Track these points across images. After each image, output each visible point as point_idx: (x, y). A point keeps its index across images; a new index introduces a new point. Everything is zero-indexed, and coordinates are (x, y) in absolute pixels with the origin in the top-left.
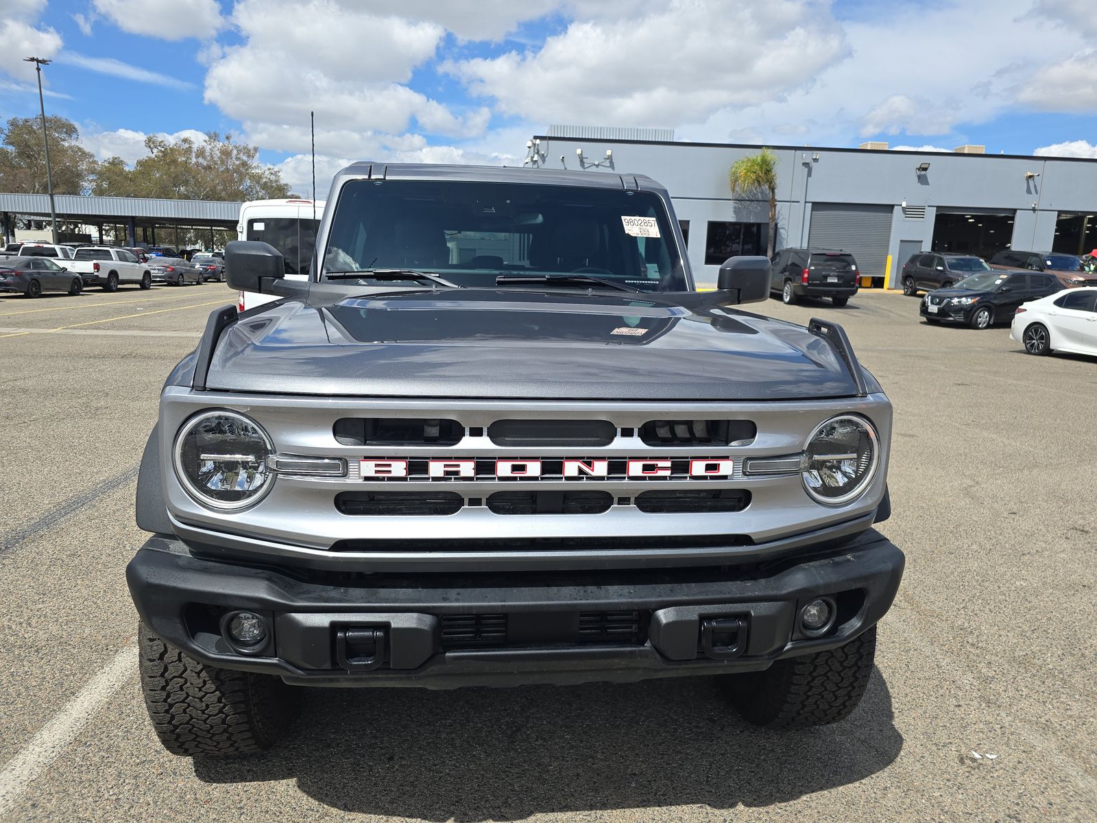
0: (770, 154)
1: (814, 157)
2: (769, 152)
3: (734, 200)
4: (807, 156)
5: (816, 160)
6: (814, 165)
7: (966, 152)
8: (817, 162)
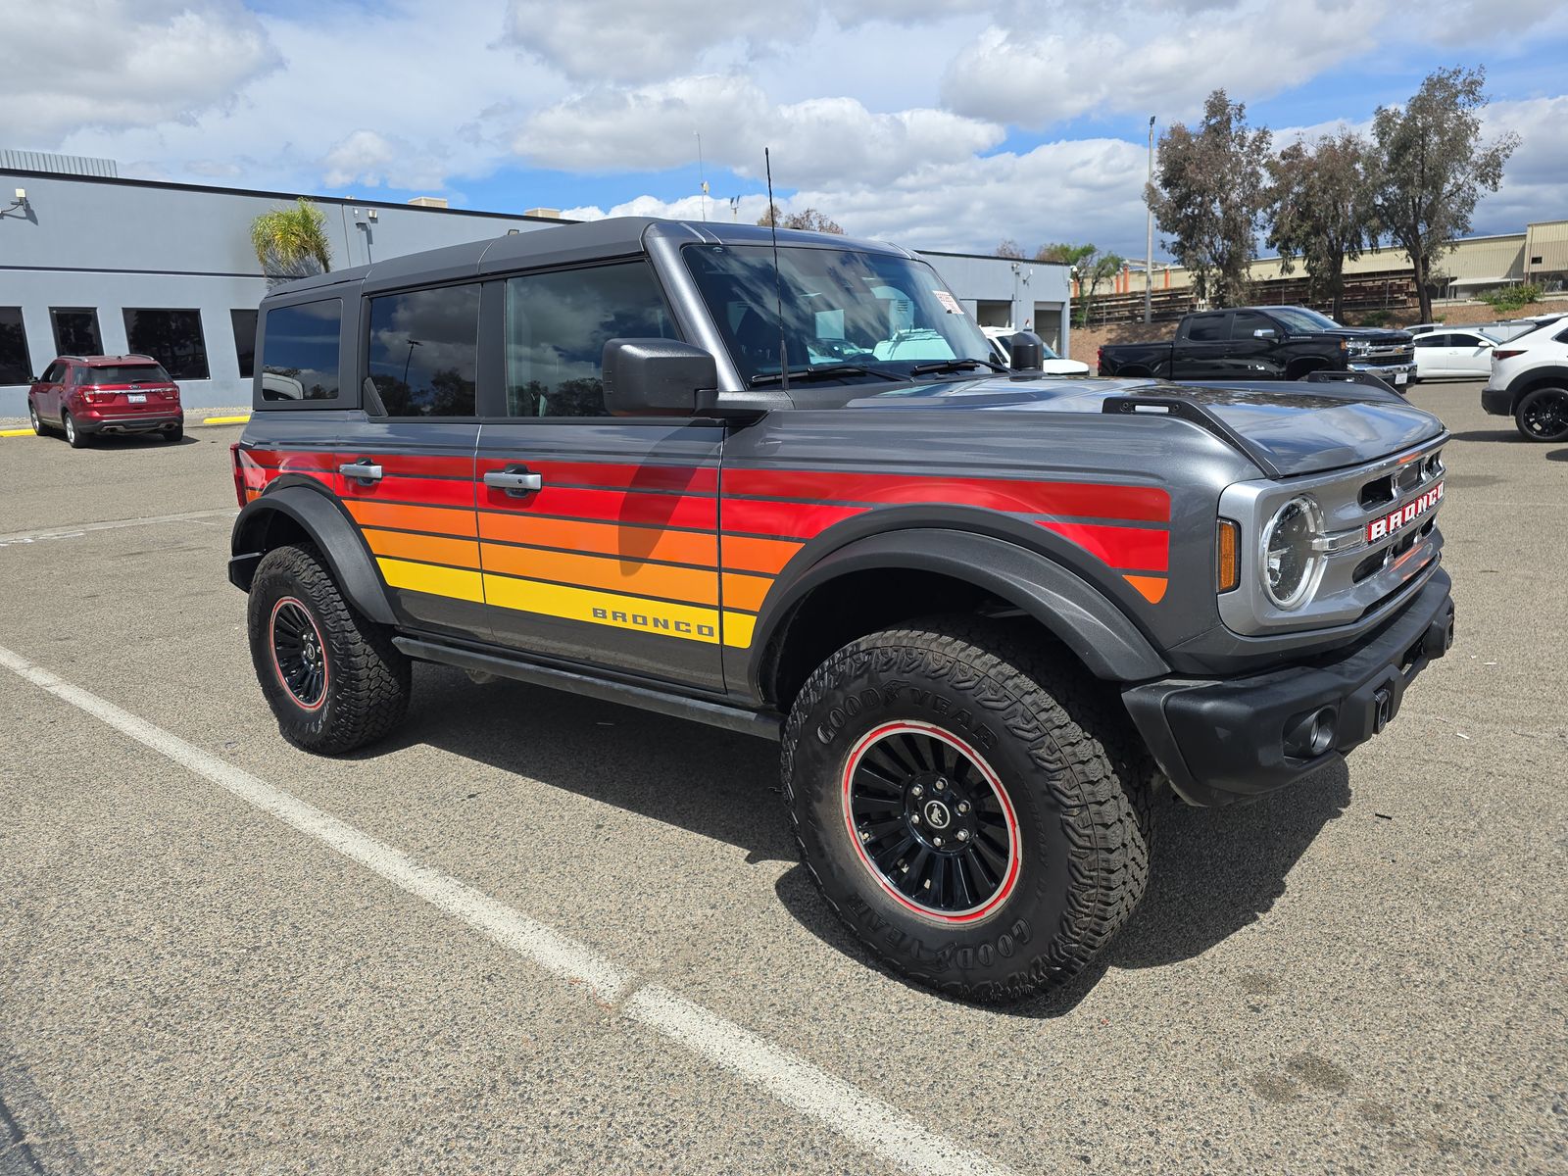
0: (315, 210)
1: (371, 215)
2: (309, 206)
3: (269, 276)
4: (364, 214)
5: (374, 220)
6: (372, 226)
7: (540, 216)
8: (377, 222)
